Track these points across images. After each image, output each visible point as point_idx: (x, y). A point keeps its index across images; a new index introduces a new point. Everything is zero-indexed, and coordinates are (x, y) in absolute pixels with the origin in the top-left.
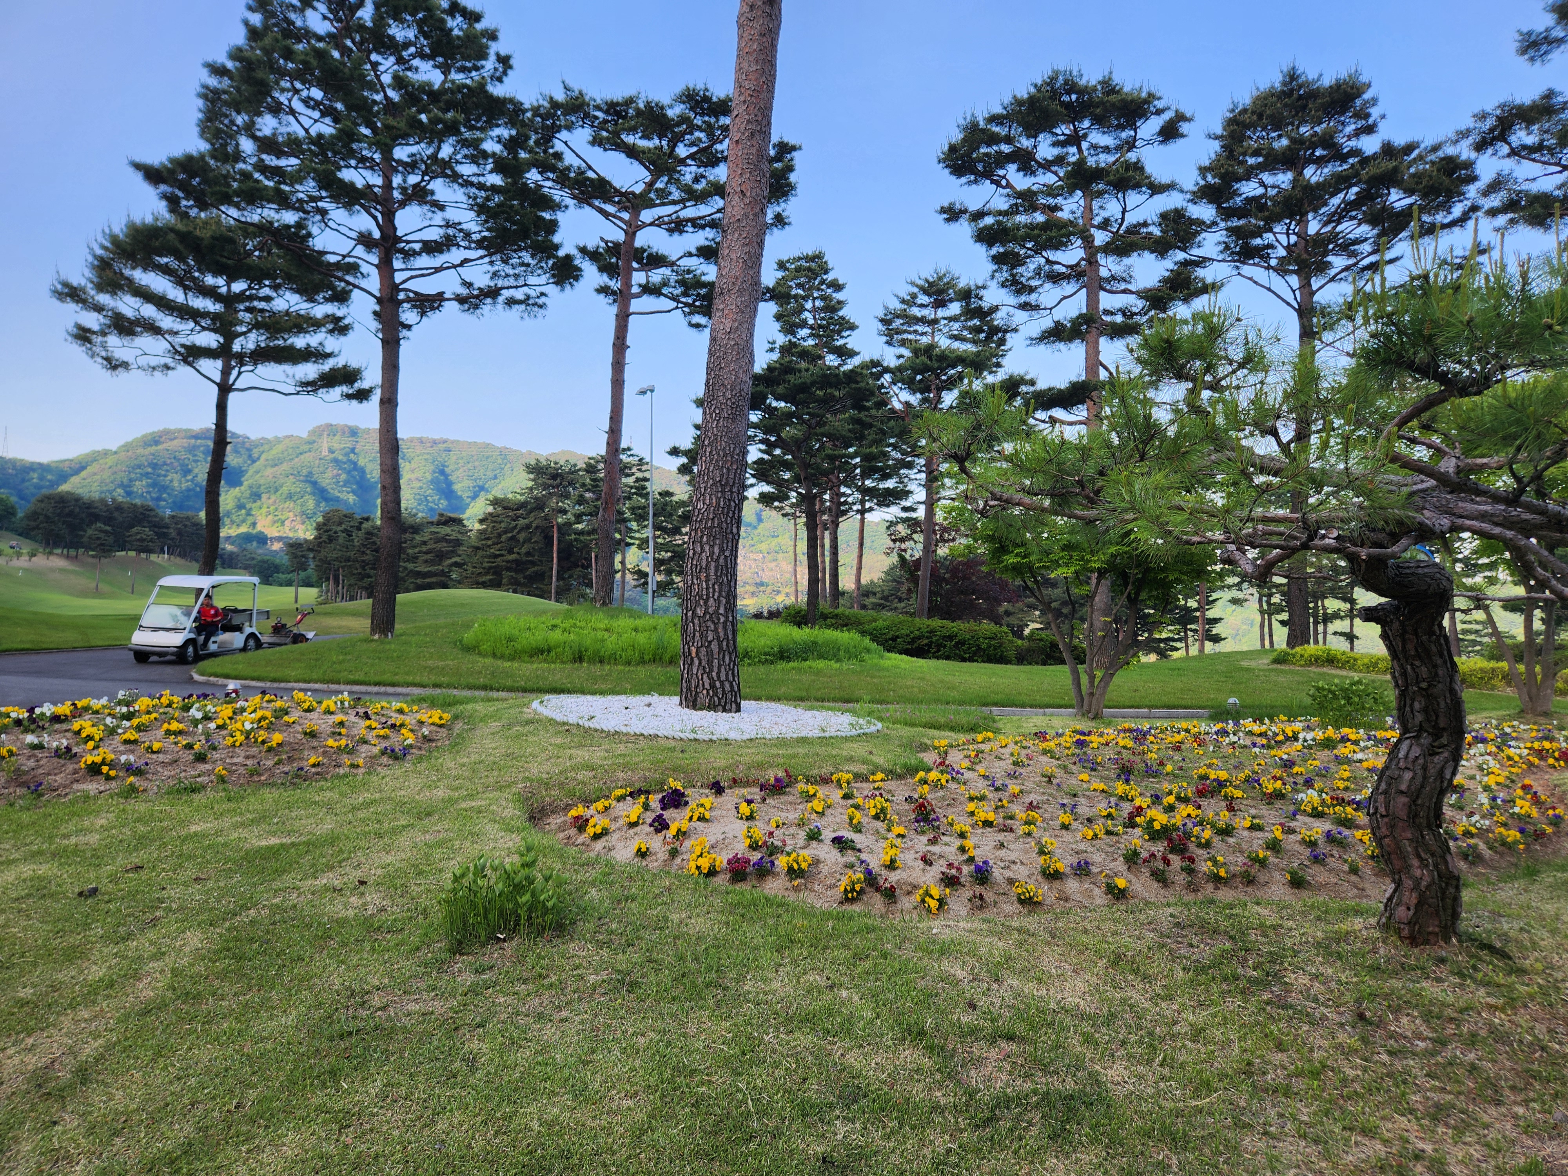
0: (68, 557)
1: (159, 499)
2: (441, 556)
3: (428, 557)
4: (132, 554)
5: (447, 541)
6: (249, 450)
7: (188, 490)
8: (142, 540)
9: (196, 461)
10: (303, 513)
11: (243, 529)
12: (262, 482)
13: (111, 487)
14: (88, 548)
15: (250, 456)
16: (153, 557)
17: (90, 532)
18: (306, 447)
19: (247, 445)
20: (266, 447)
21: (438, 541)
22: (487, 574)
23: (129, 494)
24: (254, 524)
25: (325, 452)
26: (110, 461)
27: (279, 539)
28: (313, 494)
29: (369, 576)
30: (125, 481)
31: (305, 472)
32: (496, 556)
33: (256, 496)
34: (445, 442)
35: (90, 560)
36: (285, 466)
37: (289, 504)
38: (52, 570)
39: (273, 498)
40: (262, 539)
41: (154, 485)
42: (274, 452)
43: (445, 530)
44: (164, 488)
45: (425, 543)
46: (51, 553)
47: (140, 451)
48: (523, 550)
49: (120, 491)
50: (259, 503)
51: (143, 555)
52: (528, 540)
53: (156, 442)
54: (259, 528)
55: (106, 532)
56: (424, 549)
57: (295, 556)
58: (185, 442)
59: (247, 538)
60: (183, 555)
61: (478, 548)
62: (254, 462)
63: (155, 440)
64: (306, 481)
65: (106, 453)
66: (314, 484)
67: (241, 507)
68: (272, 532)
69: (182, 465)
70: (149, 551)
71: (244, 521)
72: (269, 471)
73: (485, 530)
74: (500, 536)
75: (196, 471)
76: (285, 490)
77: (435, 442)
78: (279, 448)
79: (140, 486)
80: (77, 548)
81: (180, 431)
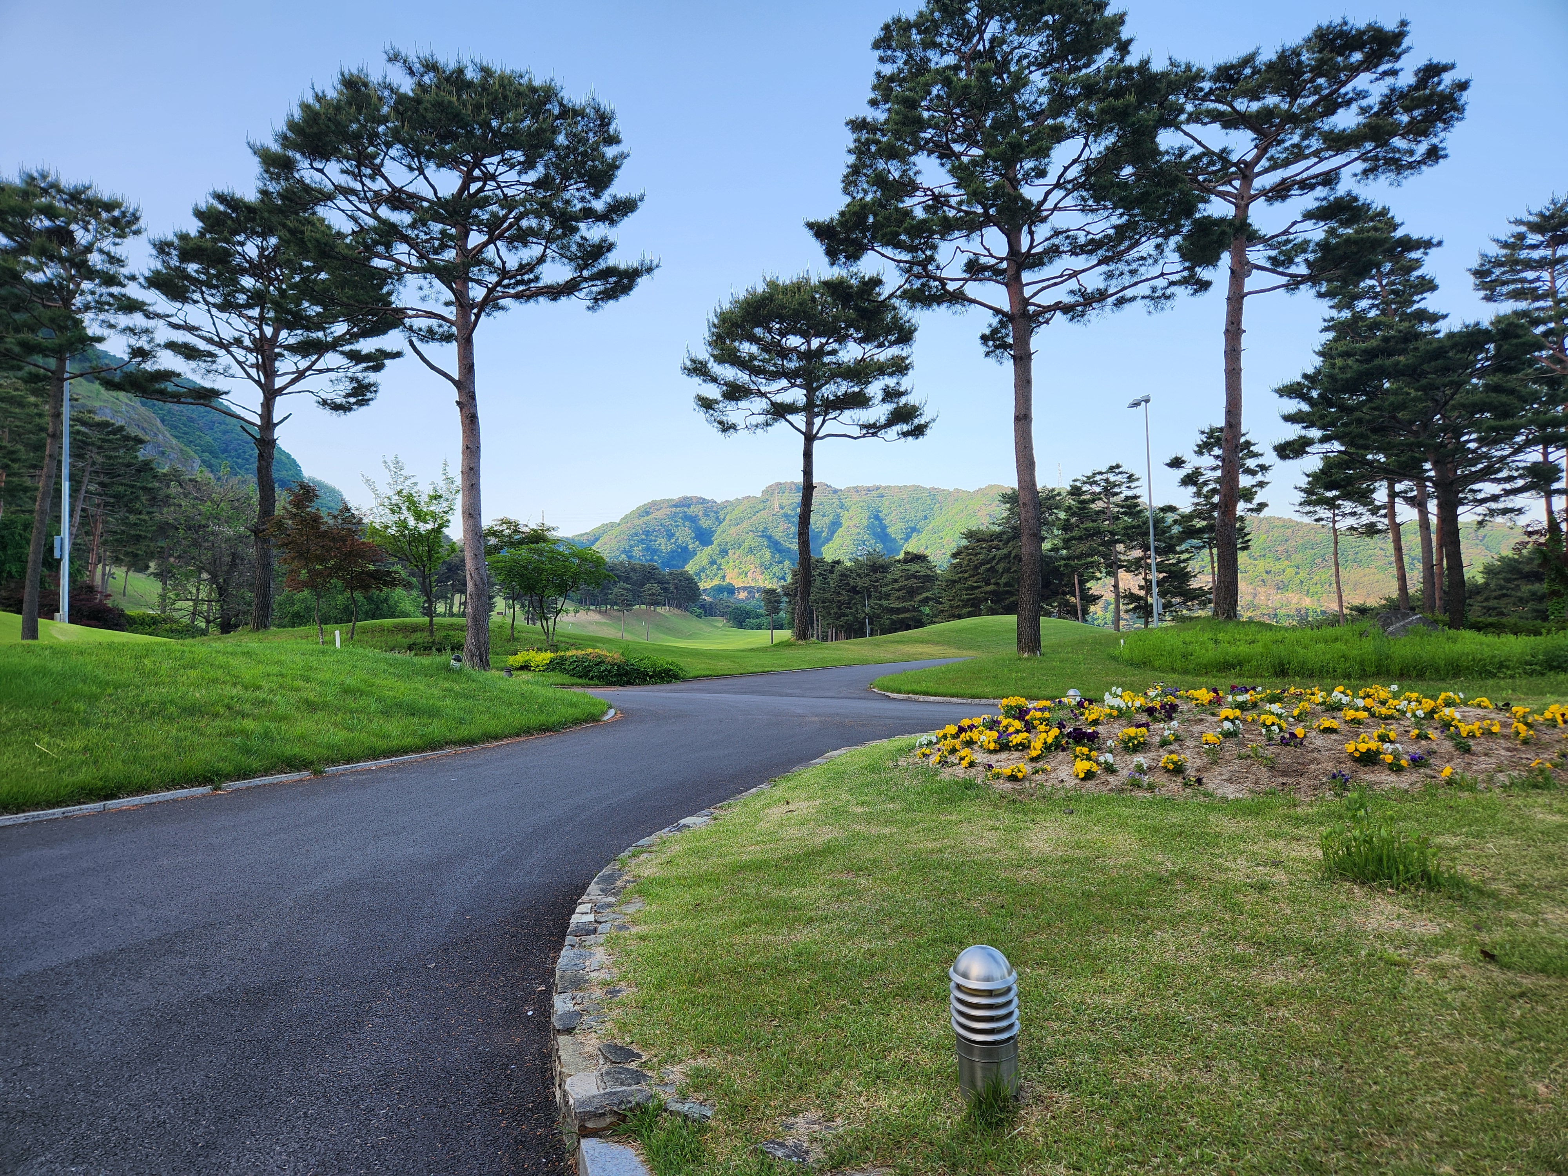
0: (600, 612)
1: (652, 560)
2: (912, 592)
3: (900, 593)
4: (643, 607)
5: (916, 577)
6: (716, 513)
7: (673, 551)
8: (653, 595)
9: (677, 526)
10: (762, 565)
11: (716, 582)
12: (728, 539)
13: (617, 553)
14: (613, 604)
15: (717, 518)
16: (659, 609)
17: (616, 590)
18: (761, 506)
19: (715, 509)
20: (730, 509)
21: (908, 578)
22: (965, 606)
23: (630, 557)
24: (724, 577)
25: (777, 509)
26: (615, 531)
27: (745, 589)
28: (769, 547)
29: (845, 615)
30: (627, 548)
31: (761, 528)
32: (974, 588)
33: (724, 552)
34: (878, 488)
35: (616, 613)
36: (745, 524)
37: (750, 557)
38: (590, 623)
39: (737, 552)
40: (731, 590)
41: (647, 549)
42: (736, 512)
43: (914, 567)
44: (655, 551)
45: (896, 581)
46: (589, 609)
47: (637, 522)
48: (1003, 580)
49: (623, 556)
50: (727, 558)
51: (652, 608)
52: (1007, 570)
53: (648, 513)
54: (728, 580)
55: (627, 589)
56: (896, 586)
57: (769, 601)
58: (668, 511)
59: (720, 589)
60: (678, 606)
61: (954, 582)
62: (720, 523)
63: (645, 511)
64: (763, 536)
65: (612, 525)
66: (769, 538)
67: (713, 563)
68: (738, 583)
69: (667, 531)
70: (657, 604)
71: (715, 575)
72: (733, 530)
73: (959, 564)
74: (976, 568)
75: (677, 534)
76: (746, 545)
77: (869, 490)
78: (741, 508)
79: (637, 551)
80: (606, 605)
81: (664, 501)
